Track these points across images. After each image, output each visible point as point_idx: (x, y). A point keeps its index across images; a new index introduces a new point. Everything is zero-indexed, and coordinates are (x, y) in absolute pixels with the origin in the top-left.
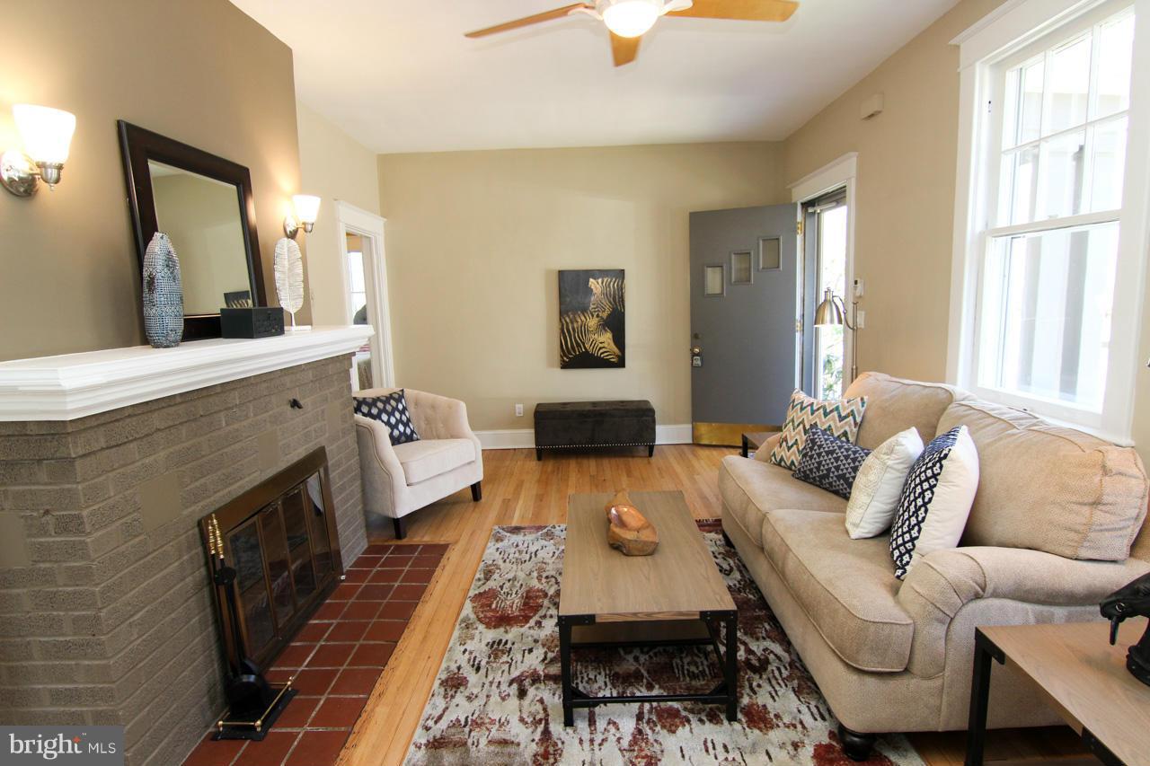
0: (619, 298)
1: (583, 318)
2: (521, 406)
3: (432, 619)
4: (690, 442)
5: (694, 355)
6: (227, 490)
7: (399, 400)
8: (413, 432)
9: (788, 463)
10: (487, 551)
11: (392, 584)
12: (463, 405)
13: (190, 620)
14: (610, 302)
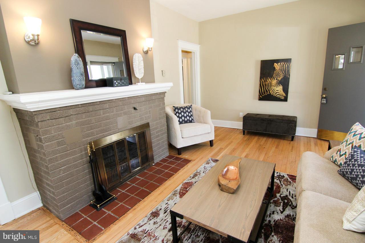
0: (287, 71)
1: (270, 80)
2: (242, 113)
3: (167, 188)
4: (316, 137)
5: (322, 98)
6: (102, 134)
7: (189, 108)
8: (192, 119)
9: (339, 164)
10: (201, 167)
11: (165, 170)
12: (209, 112)
13: (85, 171)
14: (283, 73)
